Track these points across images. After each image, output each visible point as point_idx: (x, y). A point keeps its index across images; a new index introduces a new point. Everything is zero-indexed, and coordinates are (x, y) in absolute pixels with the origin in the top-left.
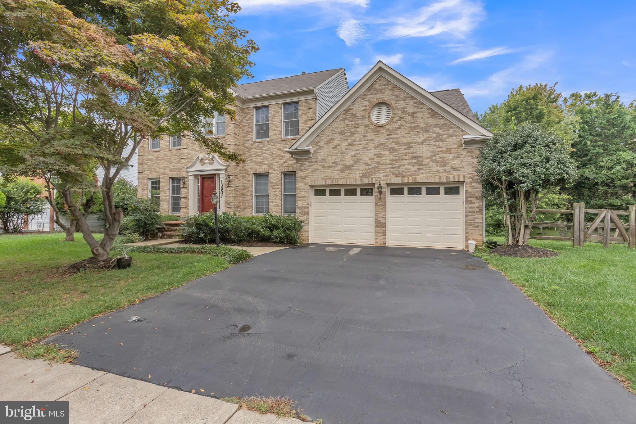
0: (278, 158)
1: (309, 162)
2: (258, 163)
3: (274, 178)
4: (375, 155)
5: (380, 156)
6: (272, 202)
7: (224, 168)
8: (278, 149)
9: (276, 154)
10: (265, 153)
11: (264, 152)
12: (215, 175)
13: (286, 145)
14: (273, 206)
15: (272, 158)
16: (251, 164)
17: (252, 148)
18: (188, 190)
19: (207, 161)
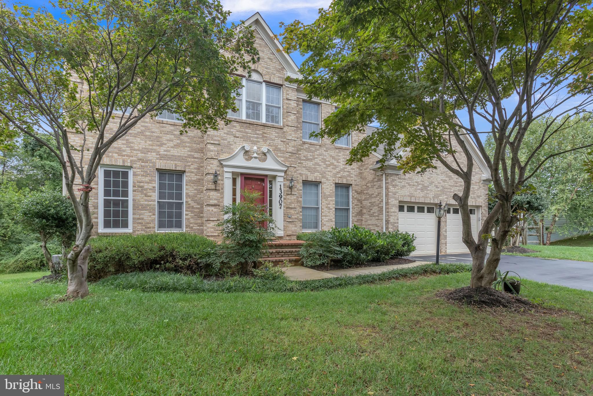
0: (332, 166)
1: (399, 178)
2: (308, 169)
3: (327, 189)
4: (441, 180)
5: (444, 181)
6: (325, 216)
7: (285, 169)
8: (331, 156)
9: (329, 161)
10: (317, 158)
11: (316, 156)
12: (266, 176)
13: (339, 154)
14: (327, 221)
15: (325, 166)
16: (300, 168)
17: (301, 149)
18: (222, 193)
19: (255, 155)
